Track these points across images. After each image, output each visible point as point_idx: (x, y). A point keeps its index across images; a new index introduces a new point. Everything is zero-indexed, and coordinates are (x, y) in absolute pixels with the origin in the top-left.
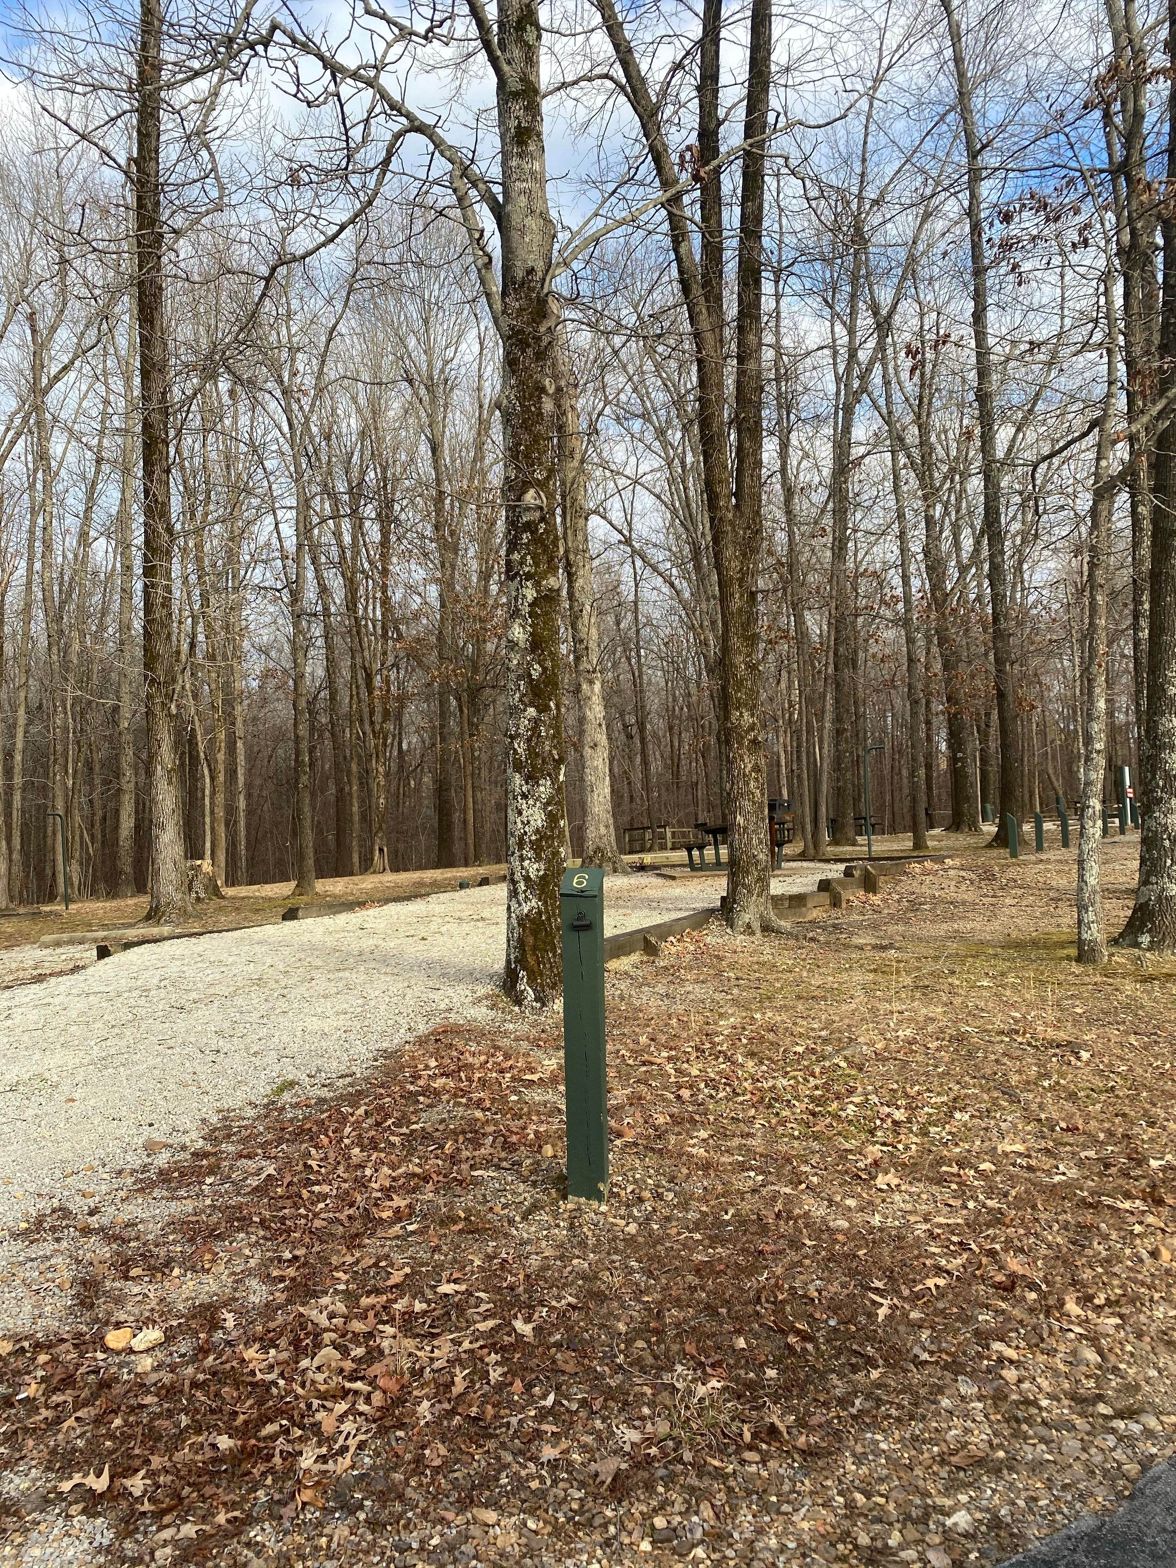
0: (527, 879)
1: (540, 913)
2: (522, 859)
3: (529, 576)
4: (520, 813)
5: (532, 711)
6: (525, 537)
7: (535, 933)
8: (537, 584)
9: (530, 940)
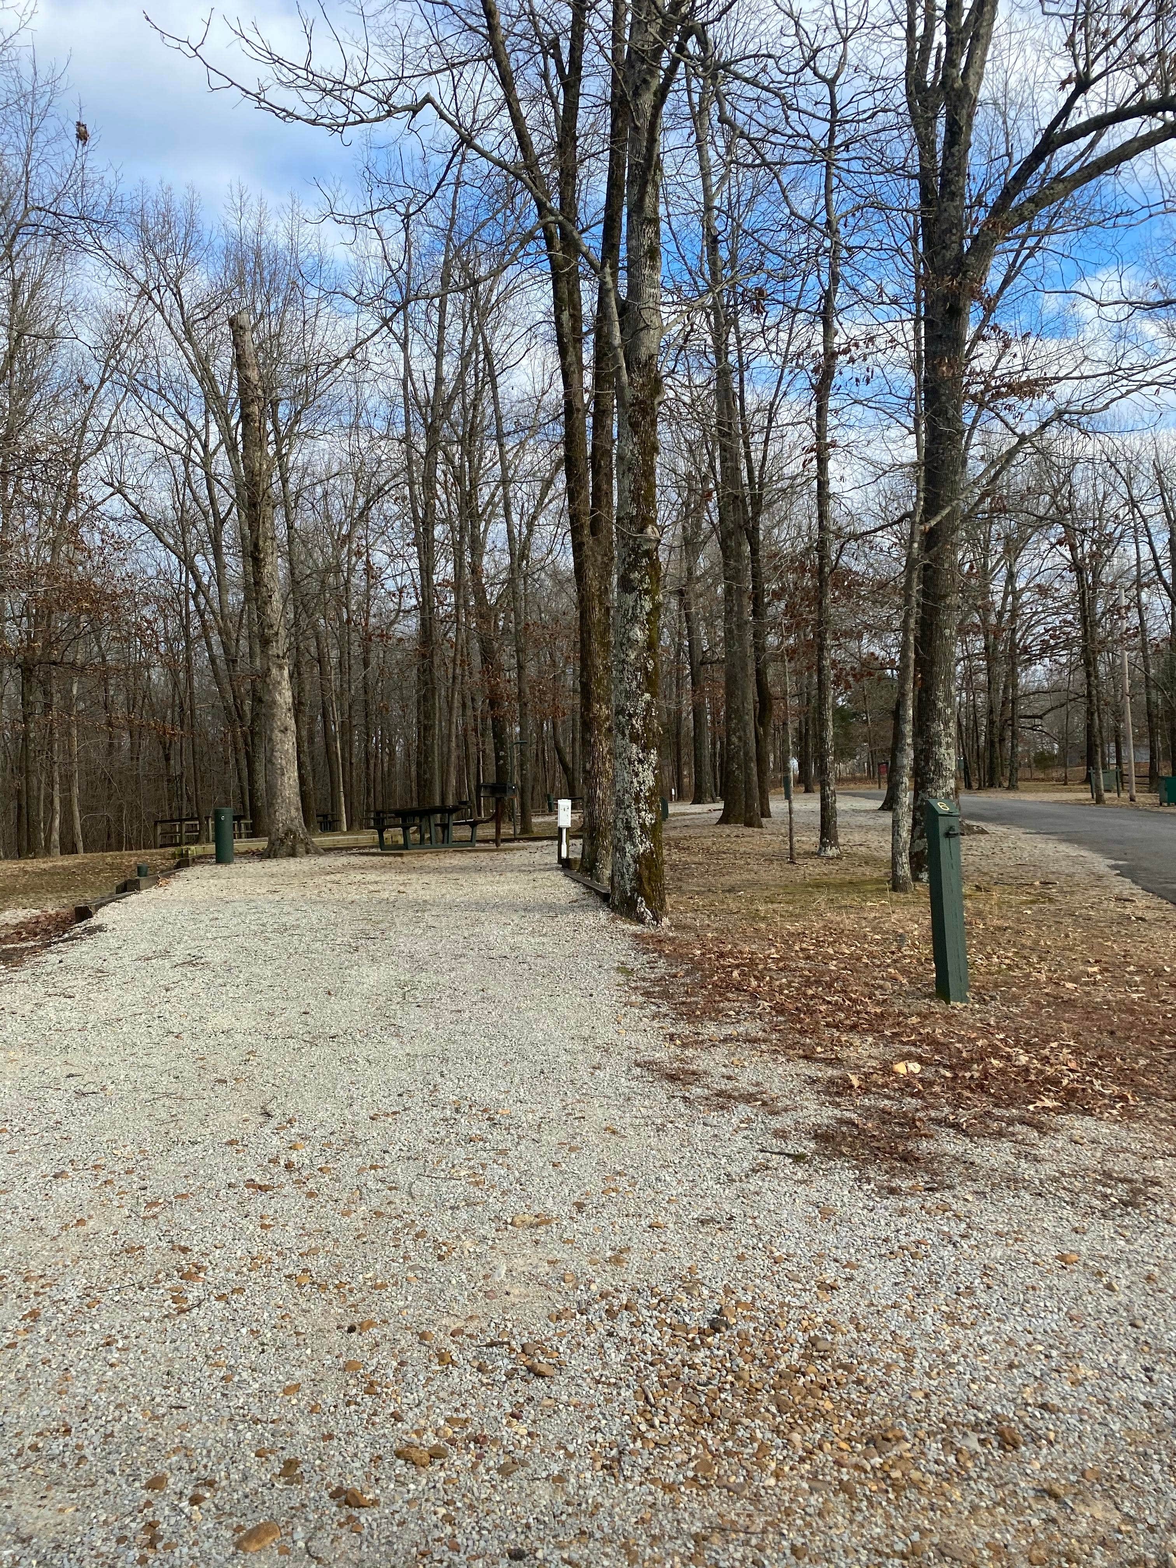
0: (643, 826)
1: (652, 853)
2: (638, 810)
3: (647, 592)
4: (637, 775)
5: (647, 696)
6: (644, 561)
7: (649, 868)
8: (653, 599)
9: (646, 873)
